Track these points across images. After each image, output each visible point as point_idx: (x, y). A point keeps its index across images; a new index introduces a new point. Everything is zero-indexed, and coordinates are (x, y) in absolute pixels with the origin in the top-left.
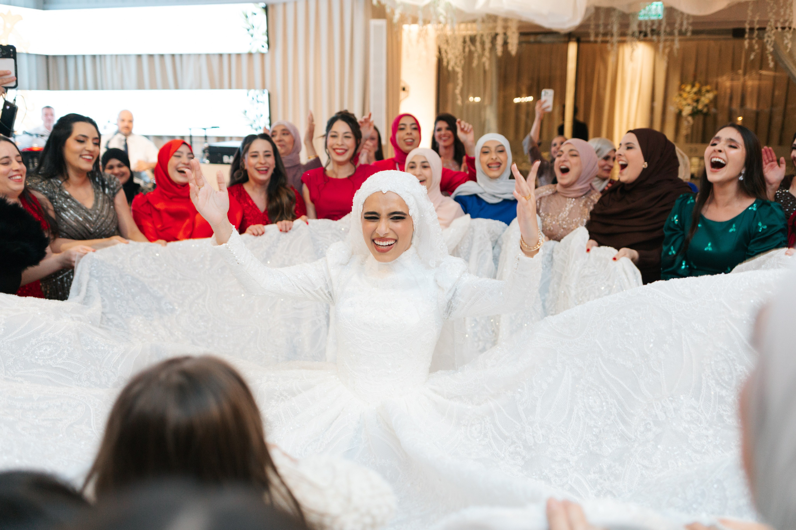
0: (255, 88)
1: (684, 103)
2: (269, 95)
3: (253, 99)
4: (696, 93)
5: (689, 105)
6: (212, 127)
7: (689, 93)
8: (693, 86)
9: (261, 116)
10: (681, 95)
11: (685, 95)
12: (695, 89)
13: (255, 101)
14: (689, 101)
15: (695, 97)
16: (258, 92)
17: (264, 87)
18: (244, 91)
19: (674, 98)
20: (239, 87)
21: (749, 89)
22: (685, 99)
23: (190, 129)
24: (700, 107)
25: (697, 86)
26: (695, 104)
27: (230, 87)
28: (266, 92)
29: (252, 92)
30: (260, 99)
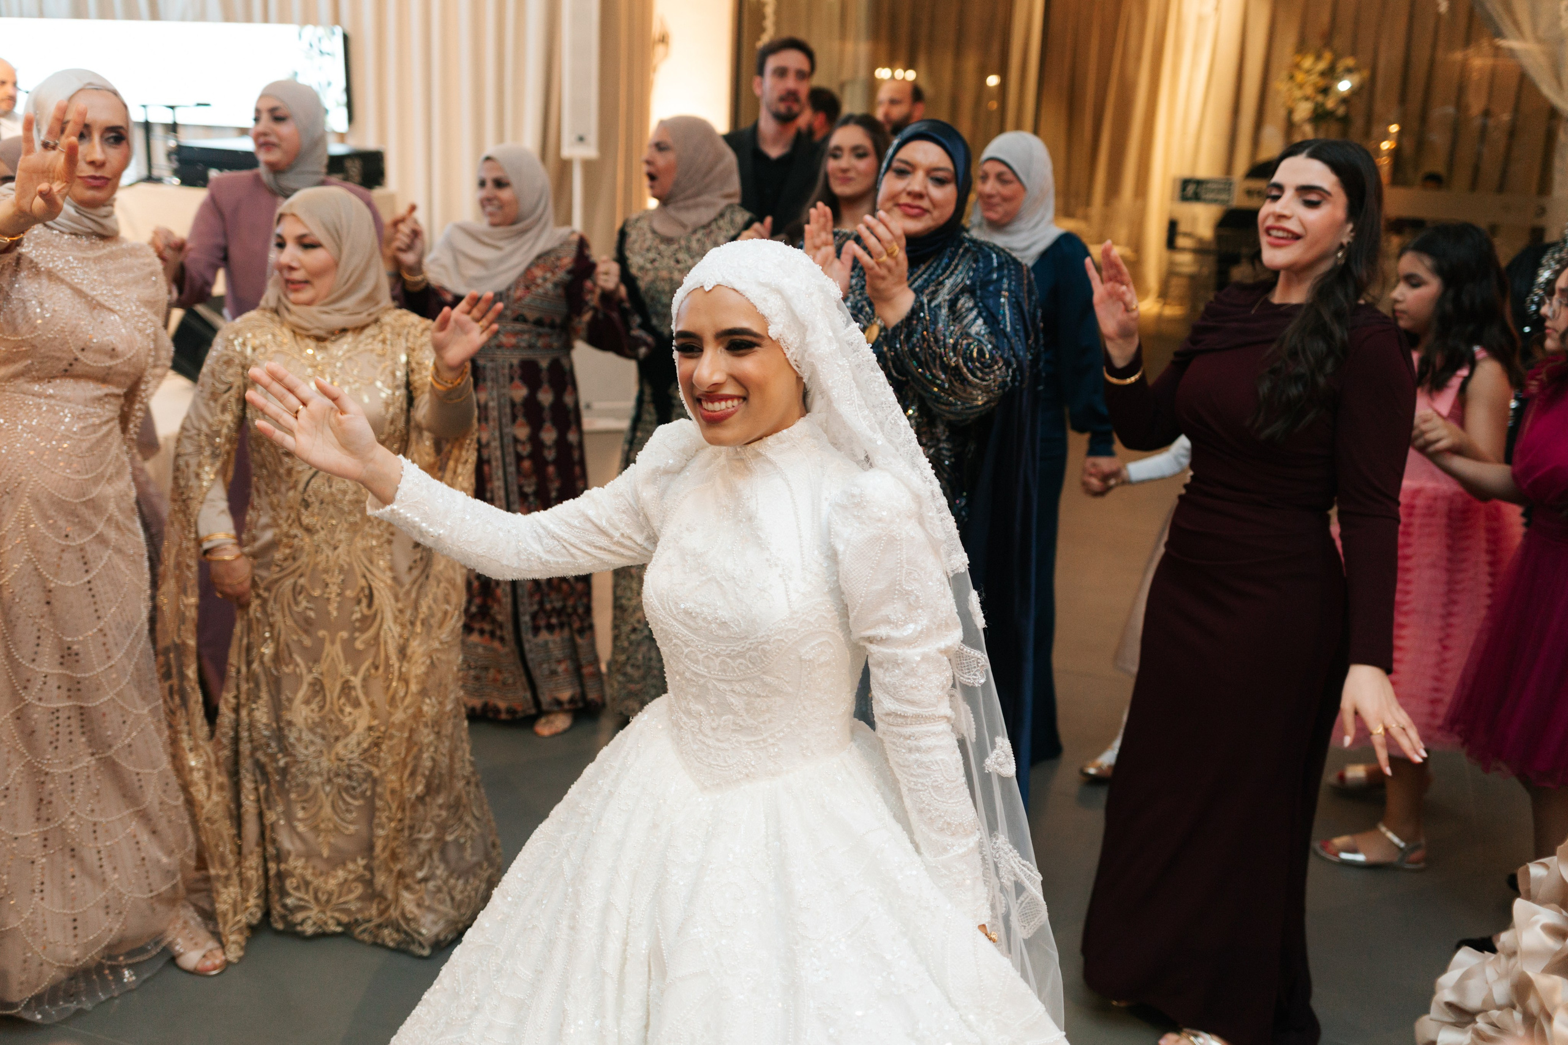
0: (316, 23)
1: (1298, 93)
2: (346, 38)
3: (311, 45)
4: (1323, 74)
5: (1307, 98)
6: (199, 105)
7: (1308, 72)
8: (1318, 57)
9: (329, 84)
10: (1291, 77)
11: (1300, 77)
12: (1322, 65)
13: (316, 50)
14: (1309, 90)
15: (1322, 83)
16: (320, 31)
17: (336, 20)
18: (292, 29)
19: (1280, 86)
20: (283, 19)
21: (1475, 76)
22: (1301, 86)
23: (144, 106)
24: (1330, 104)
25: (1328, 56)
26: (1320, 98)
27: (266, 19)
28: (339, 31)
29: (309, 30)
30: (326, 46)
